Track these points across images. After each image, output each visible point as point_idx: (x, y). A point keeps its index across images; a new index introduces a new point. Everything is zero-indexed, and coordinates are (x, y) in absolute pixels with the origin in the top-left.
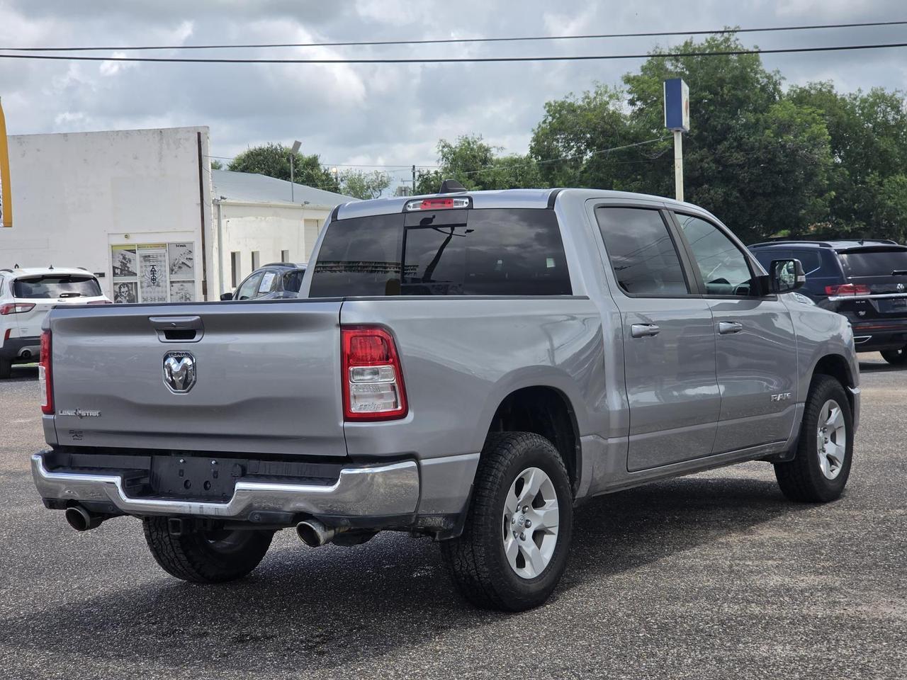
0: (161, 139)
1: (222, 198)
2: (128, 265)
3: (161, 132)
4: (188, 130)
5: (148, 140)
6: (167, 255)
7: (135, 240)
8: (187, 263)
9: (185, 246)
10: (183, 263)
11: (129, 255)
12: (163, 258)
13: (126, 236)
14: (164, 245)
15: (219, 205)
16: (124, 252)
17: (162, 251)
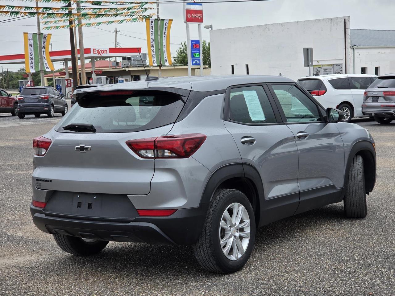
0: (331, 22)
1: (354, 45)
2: (319, 73)
3: (331, 19)
4: (341, 18)
5: (326, 23)
6: (333, 69)
7: (321, 63)
8: (340, 72)
9: (339, 65)
10: (339, 72)
11: (319, 69)
12: (331, 70)
13: (318, 62)
14: (331, 65)
15: (353, 49)
16: (317, 68)
17: (331, 67)
